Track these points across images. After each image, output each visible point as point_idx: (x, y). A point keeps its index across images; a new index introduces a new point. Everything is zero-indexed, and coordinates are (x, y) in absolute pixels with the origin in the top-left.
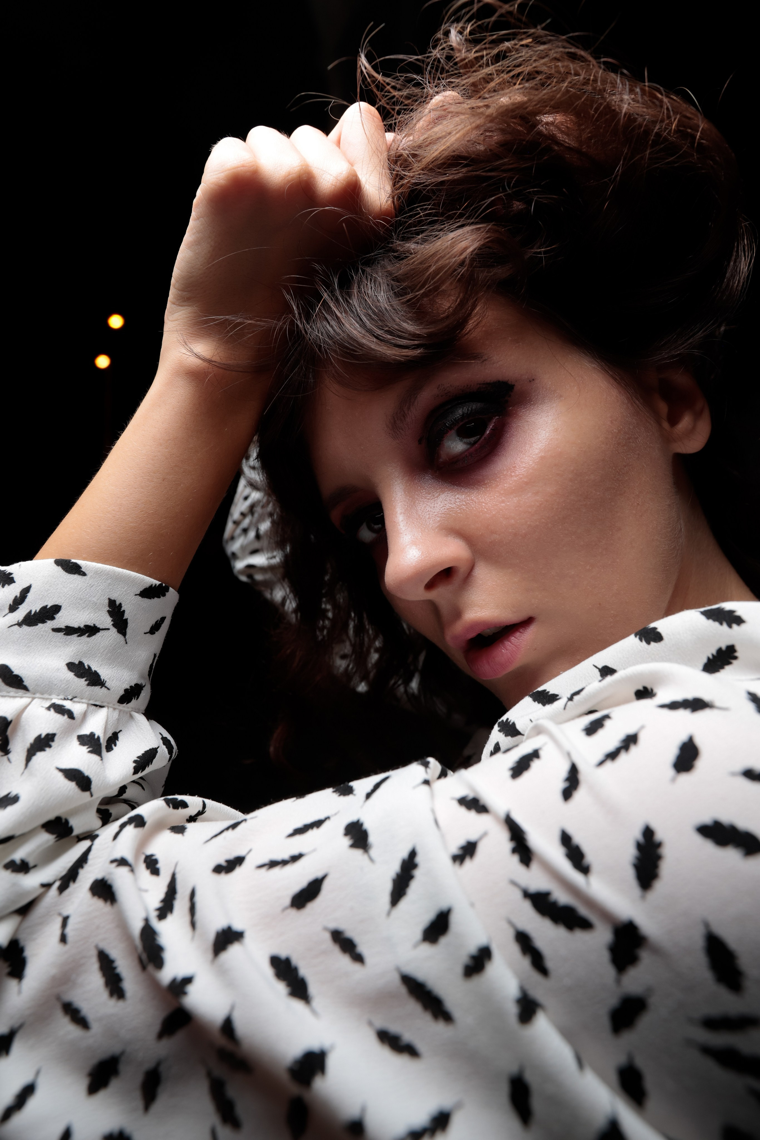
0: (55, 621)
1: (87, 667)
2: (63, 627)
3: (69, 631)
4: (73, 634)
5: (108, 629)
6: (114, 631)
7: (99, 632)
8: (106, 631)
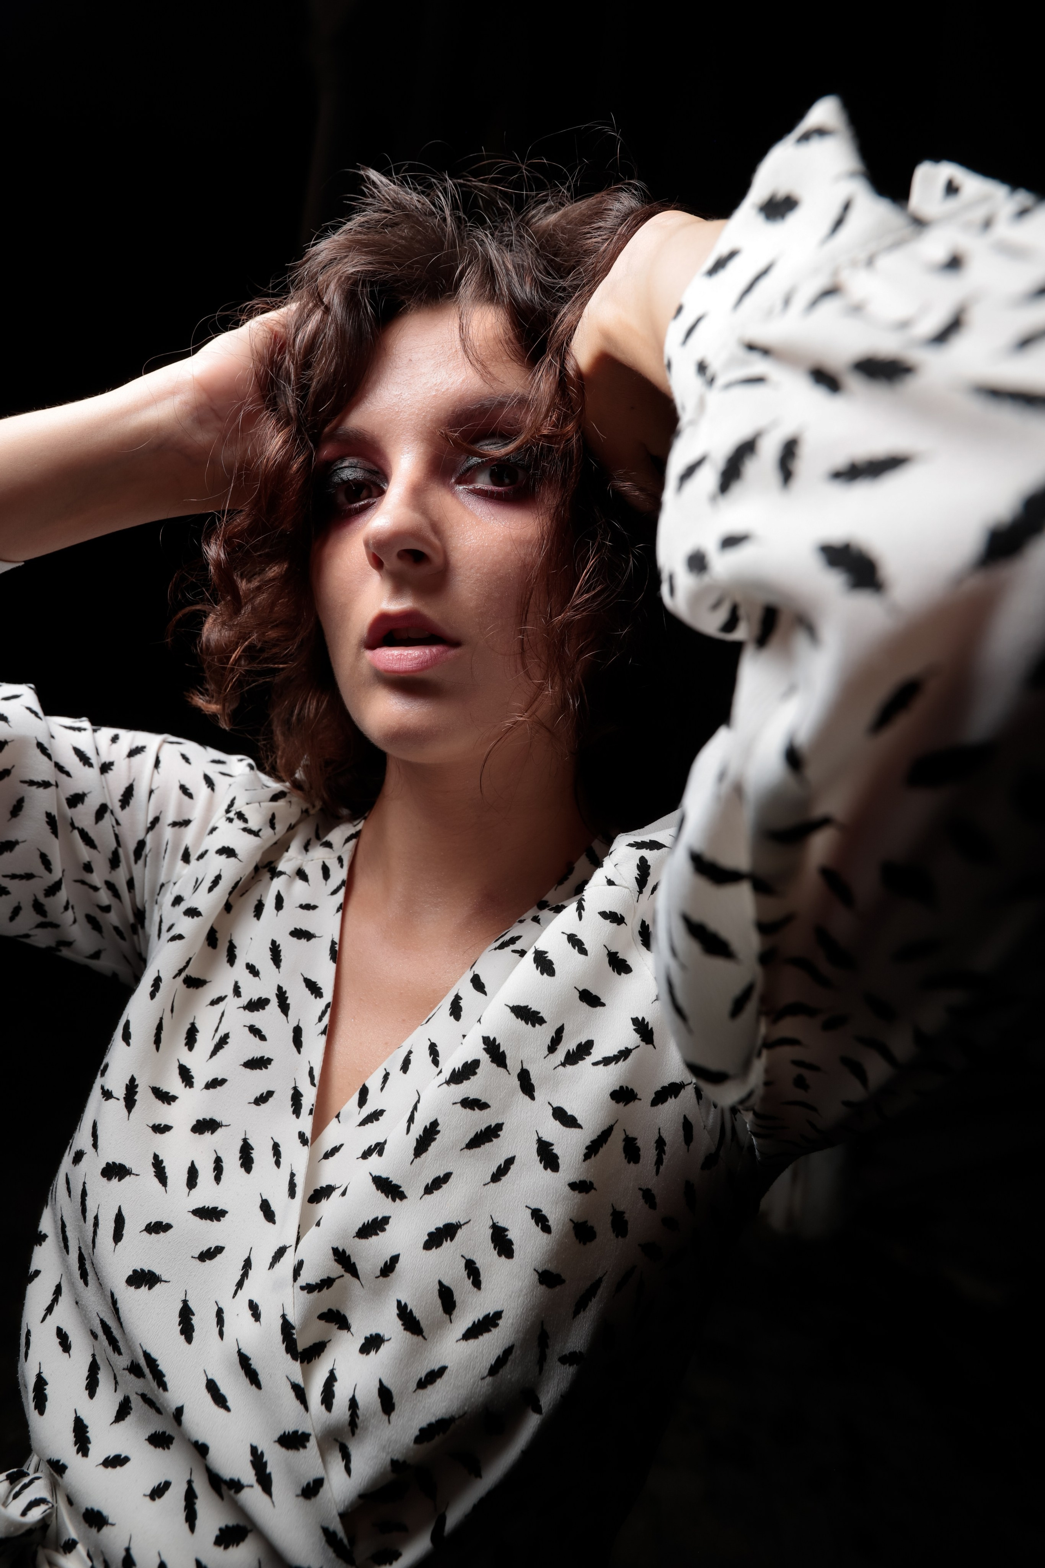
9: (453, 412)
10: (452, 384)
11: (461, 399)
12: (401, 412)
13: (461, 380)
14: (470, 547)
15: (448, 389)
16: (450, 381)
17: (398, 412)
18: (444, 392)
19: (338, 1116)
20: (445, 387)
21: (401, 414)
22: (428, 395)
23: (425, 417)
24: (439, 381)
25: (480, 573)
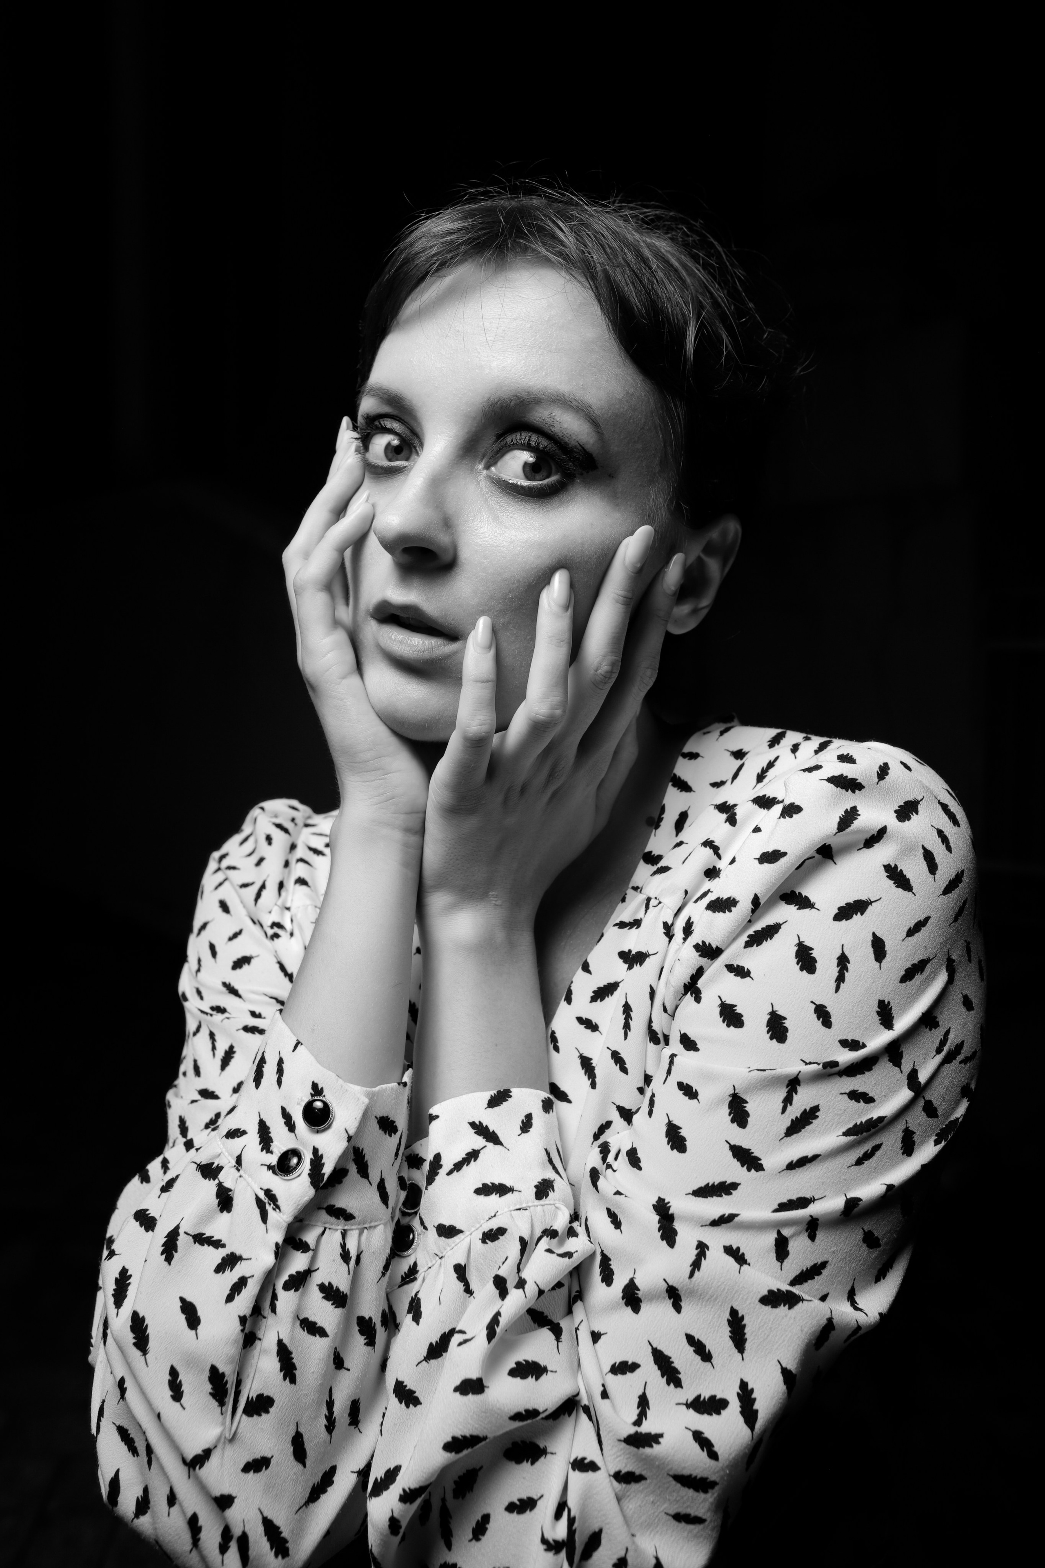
0: (443, 1167)
1: (491, 1185)
2: (453, 1167)
3: (458, 1166)
4: (462, 1167)
5: (485, 1146)
6: (490, 1145)
7: (480, 1153)
8: (484, 1149)
9: (489, 399)
11: (499, 387)
17: (437, 387)
21: (440, 390)
23: (461, 398)
25: (486, 573)
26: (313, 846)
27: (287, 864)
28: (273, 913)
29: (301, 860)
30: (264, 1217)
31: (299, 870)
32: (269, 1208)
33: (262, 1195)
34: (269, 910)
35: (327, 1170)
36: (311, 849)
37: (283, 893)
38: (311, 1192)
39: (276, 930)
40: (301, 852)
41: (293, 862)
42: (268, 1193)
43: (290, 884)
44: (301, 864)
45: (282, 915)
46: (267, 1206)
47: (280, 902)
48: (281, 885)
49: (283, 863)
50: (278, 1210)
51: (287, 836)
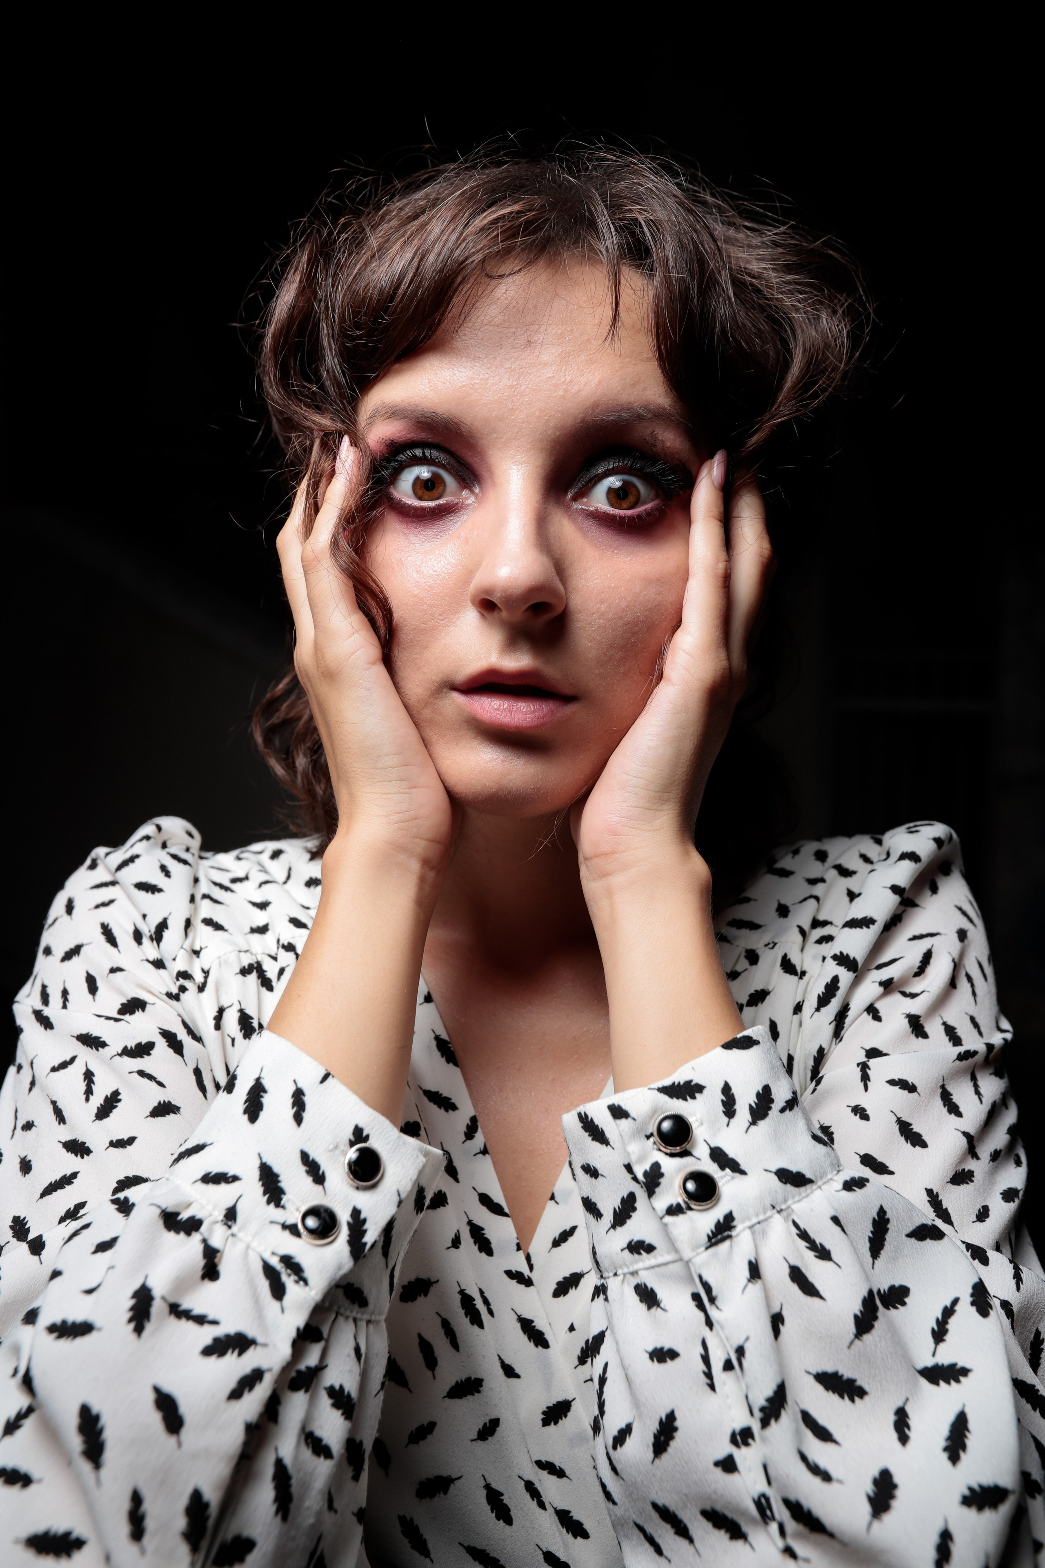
9: (583, 421)
10: (585, 385)
11: (595, 406)
12: (516, 410)
13: (596, 380)
14: (594, 589)
15: (579, 391)
16: (583, 380)
17: (512, 409)
18: (574, 394)
19: (552, 1198)
20: (576, 388)
21: (517, 412)
22: (554, 395)
23: (547, 421)
24: (568, 378)
25: (604, 619)
26: (218, 880)
27: (192, 899)
28: (177, 959)
29: (205, 896)
30: (278, 1291)
31: (206, 909)
32: (288, 1280)
33: (275, 1262)
34: (174, 957)
35: (371, 1236)
36: (215, 884)
37: (191, 935)
38: (347, 1263)
39: (182, 981)
40: (204, 887)
41: (198, 897)
42: (287, 1261)
43: (198, 925)
44: (207, 902)
45: (191, 962)
46: (284, 1278)
47: (187, 945)
48: (188, 923)
49: (188, 898)
50: (302, 1283)
51: (187, 867)
